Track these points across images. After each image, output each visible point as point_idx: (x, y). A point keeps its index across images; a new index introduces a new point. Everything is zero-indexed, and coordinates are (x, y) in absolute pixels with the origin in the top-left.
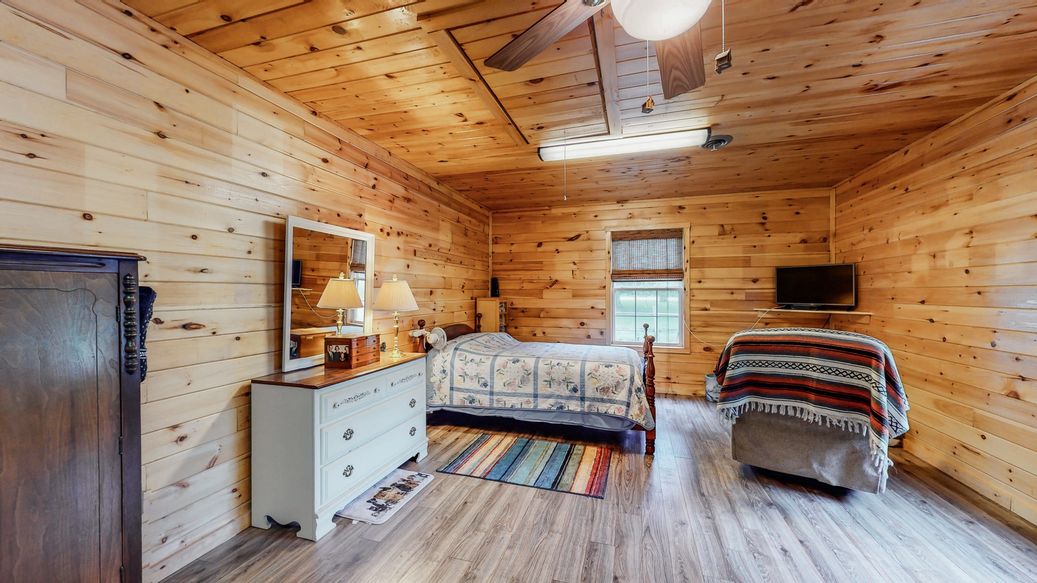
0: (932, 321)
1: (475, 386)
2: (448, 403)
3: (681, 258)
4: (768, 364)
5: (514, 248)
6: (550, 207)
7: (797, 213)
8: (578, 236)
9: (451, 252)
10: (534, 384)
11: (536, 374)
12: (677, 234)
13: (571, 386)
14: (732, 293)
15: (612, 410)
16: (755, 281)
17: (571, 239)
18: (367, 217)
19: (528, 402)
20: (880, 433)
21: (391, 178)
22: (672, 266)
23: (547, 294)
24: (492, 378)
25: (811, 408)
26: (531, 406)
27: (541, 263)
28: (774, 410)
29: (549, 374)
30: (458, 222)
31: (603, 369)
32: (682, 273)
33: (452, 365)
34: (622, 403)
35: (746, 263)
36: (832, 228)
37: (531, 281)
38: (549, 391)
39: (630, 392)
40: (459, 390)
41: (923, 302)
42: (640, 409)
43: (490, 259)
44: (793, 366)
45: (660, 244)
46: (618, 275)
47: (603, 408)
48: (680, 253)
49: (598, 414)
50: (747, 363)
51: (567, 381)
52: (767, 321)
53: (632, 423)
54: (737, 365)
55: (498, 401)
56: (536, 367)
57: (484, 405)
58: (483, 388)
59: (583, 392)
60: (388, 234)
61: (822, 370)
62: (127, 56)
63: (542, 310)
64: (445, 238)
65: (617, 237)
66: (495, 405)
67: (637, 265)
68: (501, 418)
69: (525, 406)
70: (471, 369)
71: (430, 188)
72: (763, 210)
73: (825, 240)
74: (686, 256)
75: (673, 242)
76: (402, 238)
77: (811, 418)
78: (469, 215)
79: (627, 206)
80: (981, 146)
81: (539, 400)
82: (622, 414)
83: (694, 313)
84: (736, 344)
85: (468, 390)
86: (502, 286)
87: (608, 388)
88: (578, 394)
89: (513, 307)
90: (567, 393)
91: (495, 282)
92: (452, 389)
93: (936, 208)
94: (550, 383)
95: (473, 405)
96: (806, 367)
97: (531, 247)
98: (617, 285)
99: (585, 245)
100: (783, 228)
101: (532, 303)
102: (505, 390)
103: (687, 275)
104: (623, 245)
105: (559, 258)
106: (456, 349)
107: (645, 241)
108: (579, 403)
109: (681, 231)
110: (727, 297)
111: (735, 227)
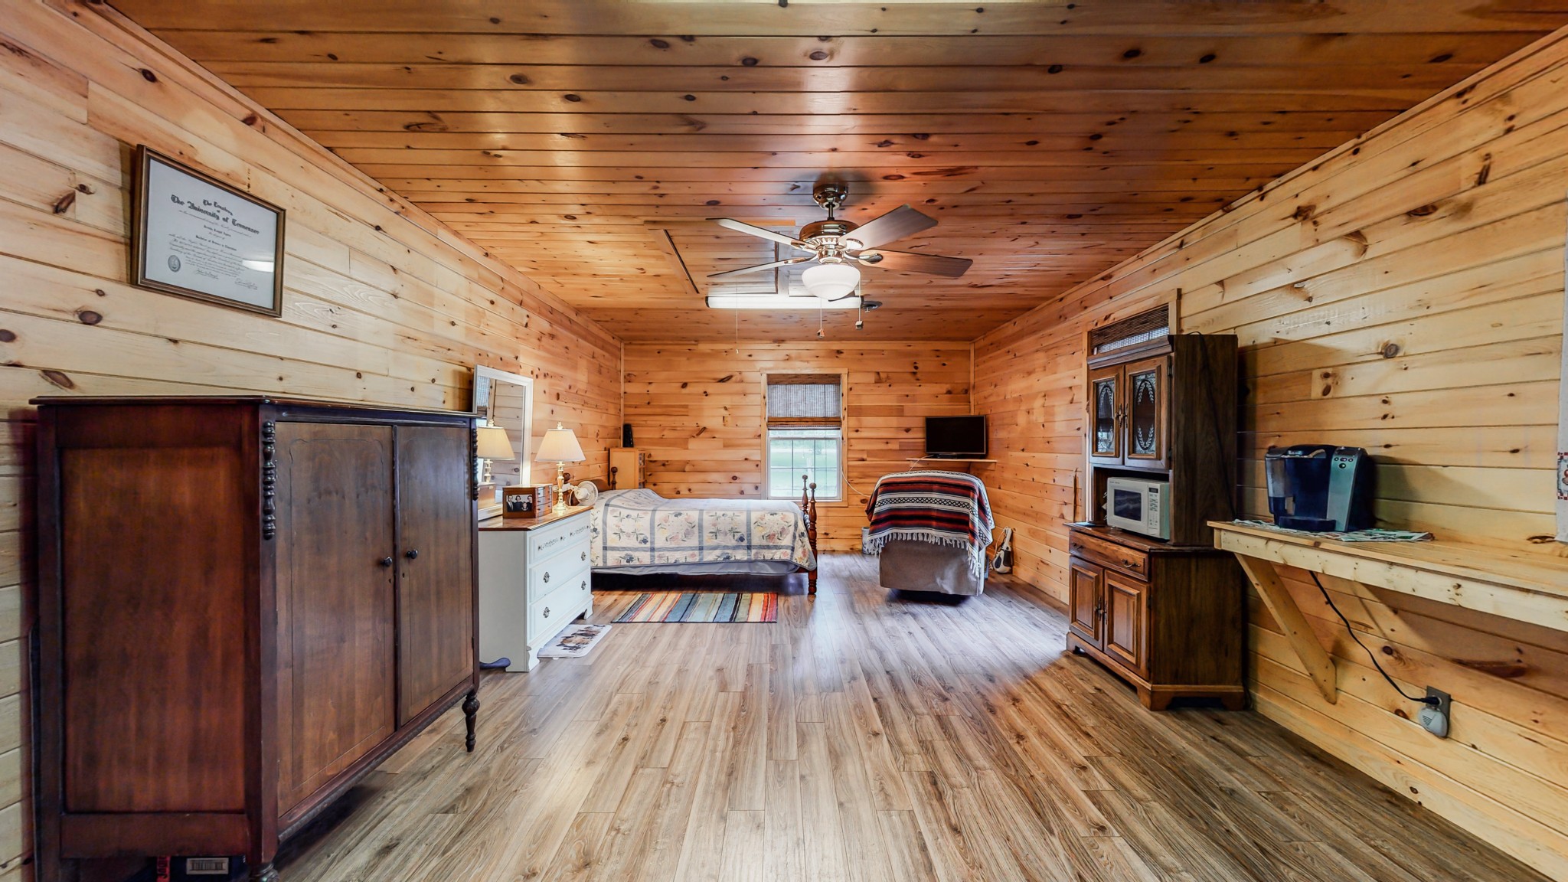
0: (1027, 465)
1: (633, 543)
2: (601, 564)
3: (838, 406)
4: (904, 500)
5: (652, 389)
6: (697, 341)
7: (944, 365)
8: (729, 378)
9: (587, 394)
10: (700, 537)
11: (701, 527)
12: (834, 380)
13: (738, 536)
14: (887, 443)
15: (778, 555)
16: (908, 430)
17: (722, 381)
18: (521, 359)
19: (693, 556)
20: (973, 544)
21: (540, 314)
22: (830, 414)
23: (693, 444)
24: (652, 533)
25: (933, 532)
26: (697, 559)
27: (686, 407)
28: (909, 538)
29: (714, 525)
30: (593, 357)
31: (768, 517)
32: (840, 422)
33: (605, 523)
34: (787, 547)
35: (899, 412)
36: (972, 381)
37: (674, 429)
38: (714, 542)
39: (794, 537)
40: (613, 549)
41: (1023, 450)
42: (804, 552)
43: (622, 400)
44: (922, 500)
45: (818, 390)
46: (774, 423)
47: (768, 555)
48: (838, 400)
49: (765, 561)
50: (890, 501)
51: (733, 531)
53: (796, 566)
54: (882, 503)
55: (660, 557)
56: (701, 520)
57: (644, 562)
58: (643, 545)
59: (749, 541)
60: (537, 376)
61: (940, 502)
62: (378, 228)
63: (687, 462)
64: (582, 378)
65: (774, 380)
66: (657, 562)
67: (795, 412)
68: (663, 575)
69: (690, 560)
70: (628, 526)
71: (570, 320)
72: (915, 360)
73: (966, 391)
74: (843, 404)
75: (831, 389)
76: (548, 380)
77: (933, 540)
78: (603, 348)
79: (784, 346)
80: (1049, 331)
81: (705, 552)
82: (787, 558)
83: (851, 463)
84: (881, 485)
85: (624, 549)
86: (636, 434)
87: (774, 535)
88: (745, 543)
89: (651, 459)
90: (734, 543)
91: (628, 430)
92: (605, 548)
93: (1029, 373)
94: (715, 534)
95: (631, 563)
96: (929, 500)
97: (675, 387)
98: (773, 434)
99: (738, 387)
100: (932, 379)
101: (675, 455)
102: (668, 545)
103: (844, 423)
104: (780, 390)
105: (707, 402)
106: (607, 505)
107: (803, 386)
108: (745, 551)
109: (838, 376)
110: (882, 446)
111: (890, 375)
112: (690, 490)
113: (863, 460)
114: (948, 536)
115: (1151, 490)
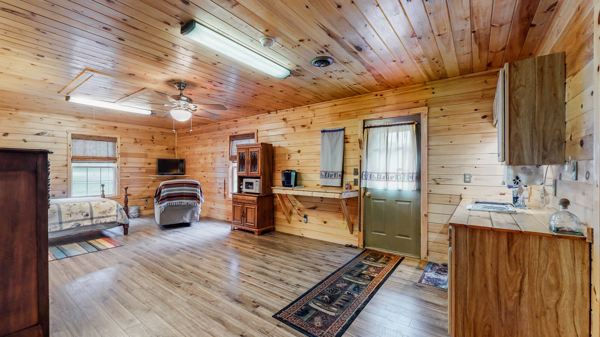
0: (205, 177)
3: (115, 152)
4: (173, 190)
6: (17, 109)
7: (165, 138)
8: (43, 133)
10: (59, 217)
12: (114, 140)
13: (84, 214)
14: (140, 169)
15: (109, 220)
16: (149, 164)
17: (37, 134)
19: (55, 227)
20: (199, 203)
22: (110, 155)
25: (184, 201)
26: (58, 229)
28: (174, 204)
29: (69, 210)
31: (101, 203)
32: (117, 159)
34: (114, 216)
35: (146, 156)
36: (176, 145)
38: (70, 219)
39: (117, 211)
41: (203, 172)
42: (122, 217)
44: (180, 190)
45: (103, 144)
46: (75, 159)
47: (103, 220)
48: (115, 149)
49: (101, 224)
50: (167, 191)
51: (81, 212)
52: (154, 180)
53: (118, 223)
54: (164, 192)
56: (59, 209)
59: (92, 215)
61: (187, 190)
65: (75, 137)
67: (89, 154)
72: (152, 135)
73: (174, 149)
74: (118, 151)
75: (111, 144)
77: (184, 204)
79: (82, 120)
81: (63, 225)
82: (115, 220)
83: (122, 178)
84: (163, 185)
87: (106, 211)
88: (89, 217)
90: (82, 218)
94: (70, 215)
96: (183, 190)
98: (74, 164)
99: (49, 139)
100: (160, 143)
103: (119, 160)
104: (80, 142)
107: (95, 142)
108: (90, 221)
109: (116, 139)
110: (138, 171)
111: (141, 140)
113: (128, 177)
114: (190, 202)
115: (256, 181)
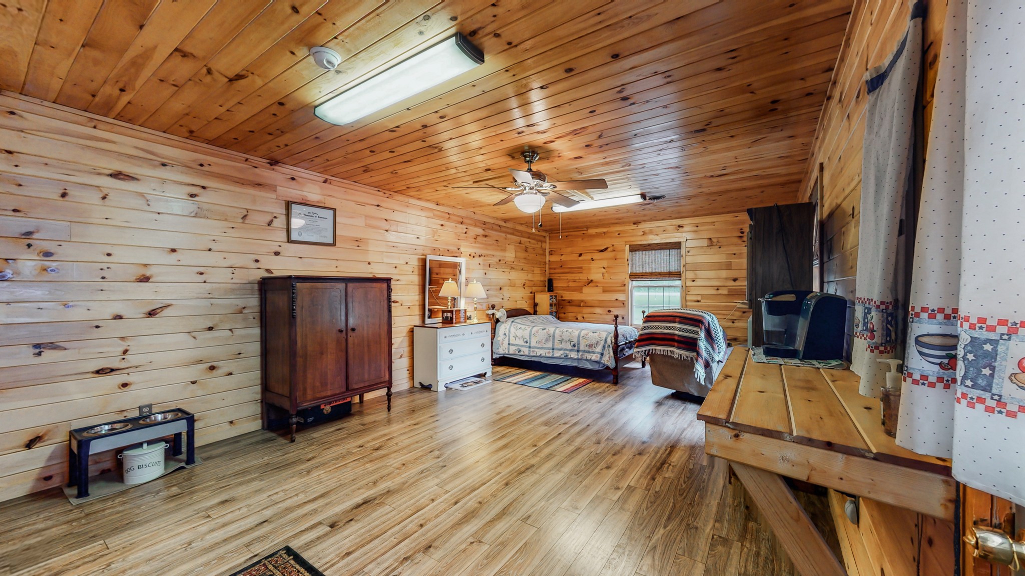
1: (521, 342)
2: (507, 352)
3: (679, 264)
4: (658, 327)
5: (563, 258)
6: (588, 228)
8: (606, 249)
9: (515, 263)
10: (553, 342)
11: (554, 336)
12: (676, 246)
13: (572, 344)
14: (718, 289)
15: (595, 357)
16: (735, 280)
17: (602, 251)
18: (462, 249)
19: (549, 353)
20: (697, 359)
21: (475, 226)
22: (673, 270)
23: (586, 290)
24: (530, 339)
25: (676, 350)
26: (551, 355)
27: (581, 268)
29: (561, 336)
30: (520, 243)
31: (591, 334)
32: (680, 275)
33: (509, 331)
34: (598, 353)
35: (728, 266)
37: (574, 281)
38: (560, 346)
39: (604, 347)
40: (513, 345)
42: (609, 357)
43: (547, 266)
45: (665, 253)
46: (634, 276)
47: (589, 356)
48: (679, 260)
49: (586, 360)
50: (650, 327)
51: (570, 341)
53: (604, 365)
54: (644, 329)
55: (533, 352)
56: (554, 333)
57: (525, 354)
58: (526, 344)
59: (578, 347)
60: (474, 257)
61: (680, 330)
62: (378, 206)
63: (582, 301)
64: (510, 255)
65: (634, 249)
66: (531, 354)
67: (648, 269)
68: (534, 361)
69: (547, 355)
70: (519, 333)
71: (499, 226)
72: (741, 227)
74: (683, 262)
75: (674, 252)
76: (482, 258)
77: (676, 356)
78: (529, 238)
79: (641, 226)
81: (555, 351)
82: (598, 359)
83: (689, 304)
85: (517, 345)
86: (556, 284)
88: (576, 348)
89: (563, 299)
90: (570, 347)
91: (550, 282)
92: (509, 344)
94: (561, 341)
95: (520, 353)
96: (674, 328)
97: (575, 257)
98: (634, 283)
99: (612, 254)
101: (575, 296)
102: (537, 345)
103: (684, 276)
104: (638, 254)
105: (593, 265)
106: (512, 322)
107: (654, 252)
108: (576, 353)
109: (680, 243)
110: (714, 292)
111: (720, 239)
112: (583, 317)
113: (698, 301)
